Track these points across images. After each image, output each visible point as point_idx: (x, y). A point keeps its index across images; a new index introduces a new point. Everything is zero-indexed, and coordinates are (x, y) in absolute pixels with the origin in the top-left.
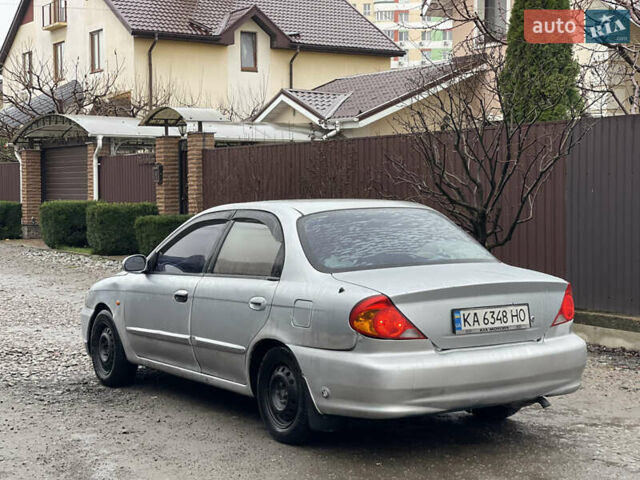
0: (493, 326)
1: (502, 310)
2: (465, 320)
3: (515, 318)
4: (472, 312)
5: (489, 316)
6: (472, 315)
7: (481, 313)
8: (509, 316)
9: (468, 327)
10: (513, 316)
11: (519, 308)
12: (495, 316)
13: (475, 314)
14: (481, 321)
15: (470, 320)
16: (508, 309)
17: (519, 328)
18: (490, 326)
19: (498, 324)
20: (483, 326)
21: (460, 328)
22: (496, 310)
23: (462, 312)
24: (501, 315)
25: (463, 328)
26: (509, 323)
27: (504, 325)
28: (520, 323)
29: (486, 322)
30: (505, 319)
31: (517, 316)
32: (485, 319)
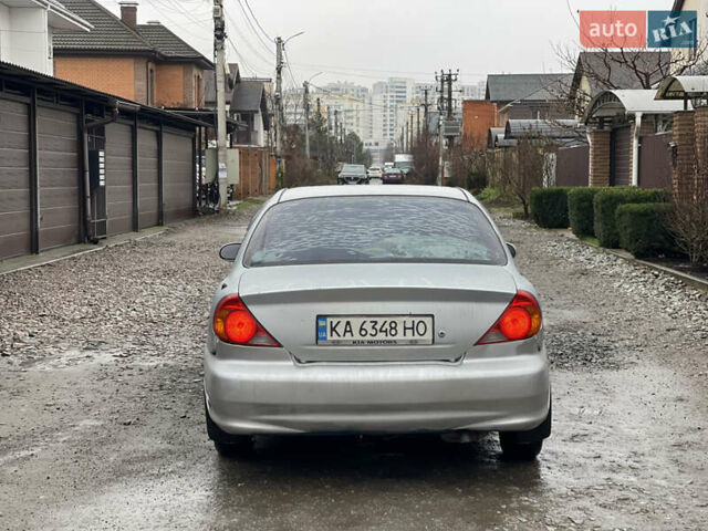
0: (374, 338)
1: (389, 320)
2: (333, 329)
3: (409, 332)
4: (344, 321)
5: (368, 326)
6: (343, 324)
7: (356, 323)
8: (400, 328)
9: (335, 337)
10: (405, 328)
11: (417, 320)
12: (378, 327)
13: (348, 323)
14: (356, 330)
15: (340, 329)
16: (399, 320)
17: (413, 343)
18: (368, 338)
19: (381, 336)
20: (357, 337)
21: (325, 338)
22: (380, 321)
23: (329, 320)
24: (387, 326)
25: (329, 338)
26: (400, 336)
27: (390, 338)
28: (417, 337)
29: (363, 332)
30: (393, 332)
31: (413, 328)
32: (361, 329)
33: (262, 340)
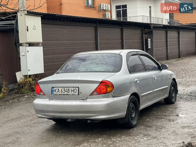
1: (68, 88)
2: (55, 91)
3: (72, 92)
4: (57, 88)
5: (63, 90)
7: (60, 89)
9: (56, 93)
10: (71, 91)
11: (74, 88)
12: (65, 90)
13: (58, 89)
14: (60, 91)
15: (57, 91)
16: (70, 88)
17: (73, 95)
18: (63, 93)
19: (66, 93)
20: (60, 93)
21: (53, 93)
22: (66, 89)
23: (54, 88)
24: (67, 90)
25: (54, 93)
26: (70, 93)
27: (68, 93)
28: (74, 93)
29: (62, 92)
30: (69, 92)
31: (73, 91)
32: (61, 91)
33: (42, 93)
